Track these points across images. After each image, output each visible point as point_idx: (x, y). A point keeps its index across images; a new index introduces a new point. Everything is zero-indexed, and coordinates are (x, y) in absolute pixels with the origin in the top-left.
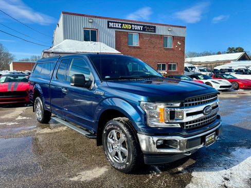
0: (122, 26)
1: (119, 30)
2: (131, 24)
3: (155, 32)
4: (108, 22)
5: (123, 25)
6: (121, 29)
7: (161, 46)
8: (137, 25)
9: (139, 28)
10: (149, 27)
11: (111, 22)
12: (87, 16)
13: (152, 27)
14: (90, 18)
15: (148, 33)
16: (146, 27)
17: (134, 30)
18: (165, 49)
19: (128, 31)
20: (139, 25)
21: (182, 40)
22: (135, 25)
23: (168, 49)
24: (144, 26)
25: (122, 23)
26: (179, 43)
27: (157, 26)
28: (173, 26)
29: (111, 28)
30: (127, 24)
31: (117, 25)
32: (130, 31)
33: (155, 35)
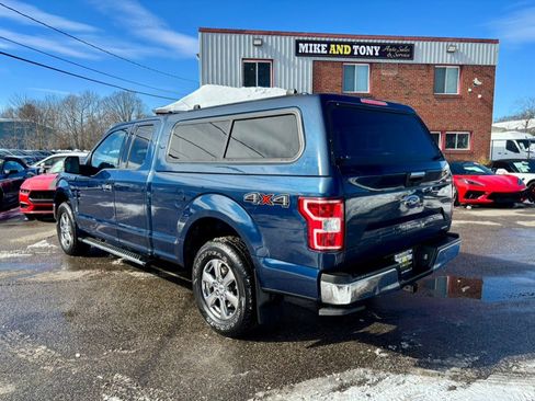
0: (328, 49)
1: (322, 59)
2: (351, 44)
3: (411, 57)
4: (298, 42)
5: (333, 46)
6: (328, 55)
7: (429, 90)
8: (365, 45)
9: (370, 50)
10: (397, 46)
11: (304, 42)
12: (250, 33)
13: (403, 46)
14: (256, 37)
15: (394, 61)
16: (388, 48)
17: (359, 56)
18: (437, 98)
19: (343, 60)
20: (370, 45)
21: (487, 72)
22: (360, 44)
23: (447, 97)
24: (383, 46)
25: (329, 43)
26: (476, 81)
27: (416, 44)
28: (461, 40)
29: (304, 54)
30: (340, 43)
31: (316, 49)
32: (348, 60)
33: (410, 65)
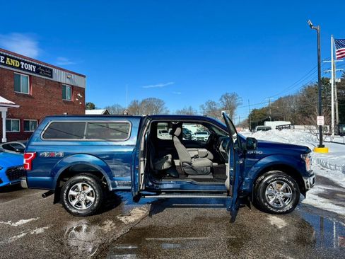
0: (5, 60)
2: (20, 61)
3: (51, 77)
5: (8, 59)
6: (5, 64)
7: (60, 97)
8: (28, 63)
9: (30, 67)
10: (45, 68)
13: (48, 69)
15: (43, 77)
17: (24, 69)
18: (63, 101)
19: (15, 70)
20: (31, 64)
21: (82, 91)
22: (25, 62)
23: (67, 102)
24: (37, 66)
25: (6, 57)
26: (79, 95)
27: (54, 69)
28: (72, 73)
30: (13, 58)
32: (17, 70)
33: (51, 81)
